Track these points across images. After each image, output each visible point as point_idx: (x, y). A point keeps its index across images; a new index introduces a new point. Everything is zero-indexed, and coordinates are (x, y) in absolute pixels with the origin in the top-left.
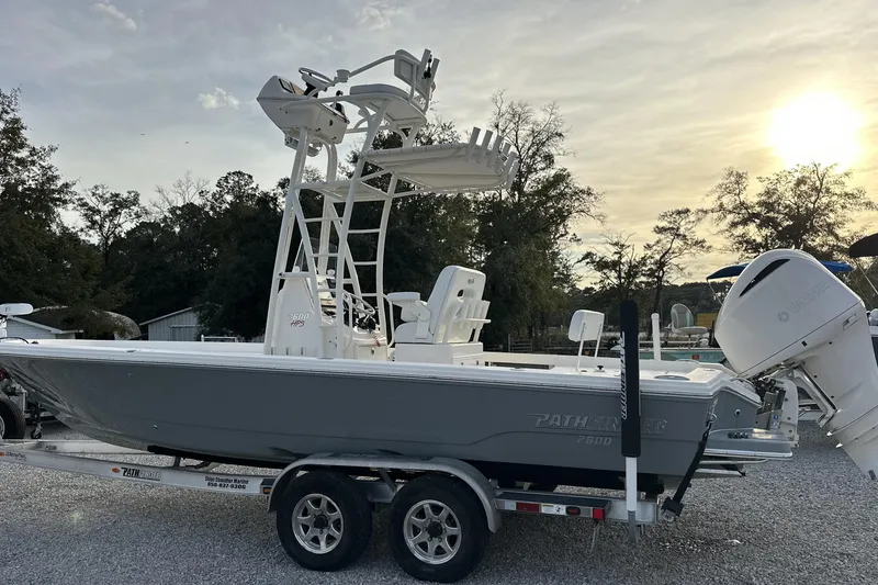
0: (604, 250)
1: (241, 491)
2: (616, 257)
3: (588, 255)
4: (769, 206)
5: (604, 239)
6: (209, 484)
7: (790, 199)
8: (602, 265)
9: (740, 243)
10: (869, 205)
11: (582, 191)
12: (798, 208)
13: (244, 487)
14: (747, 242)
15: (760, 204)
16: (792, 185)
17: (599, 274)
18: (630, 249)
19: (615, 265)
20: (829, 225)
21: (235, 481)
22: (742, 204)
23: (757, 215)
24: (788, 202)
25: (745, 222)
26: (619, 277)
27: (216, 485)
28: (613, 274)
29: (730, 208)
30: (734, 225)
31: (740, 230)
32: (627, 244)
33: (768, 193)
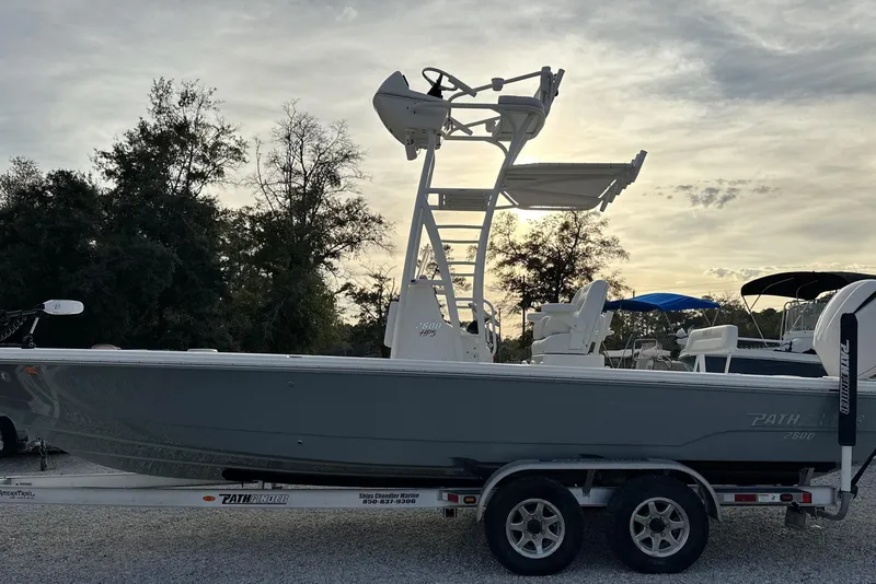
0: (363, 282)
1: (411, 505)
2: (375, 290)
3: (347, 286)
4: (535, 248)
5: (365, 270)
6: (365, 502)
7: (554, 242)
8: (362, 298)
9: (507, 282)
10: (621, 253)
11: (373, 219)
12: (559, 252)
13: (413, 502)
14: (514, 281)
15: (527, 246)
16: (556, 230)
17: (358, 307)
18: (391, 283)
19: (374, 298)
20: (587, 269)
21: (402, 495)
22: (512, 244)
23: (523, 257)
24: (551, 246)
25: (511, 262)
26: (379, 312)
27: (375, 502)
28: (373, 307)
29: (500, 247)
30: (502, 264)
31: (506, 270)
32: (388, 277)
33: (535, 235)
